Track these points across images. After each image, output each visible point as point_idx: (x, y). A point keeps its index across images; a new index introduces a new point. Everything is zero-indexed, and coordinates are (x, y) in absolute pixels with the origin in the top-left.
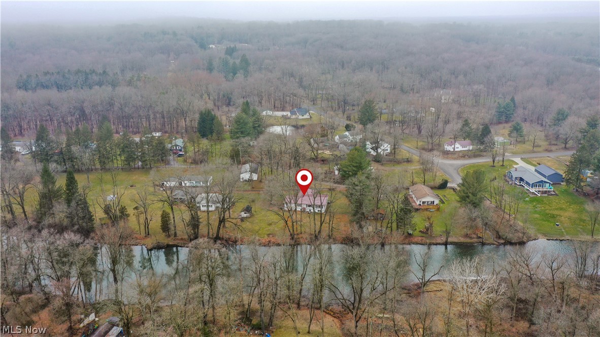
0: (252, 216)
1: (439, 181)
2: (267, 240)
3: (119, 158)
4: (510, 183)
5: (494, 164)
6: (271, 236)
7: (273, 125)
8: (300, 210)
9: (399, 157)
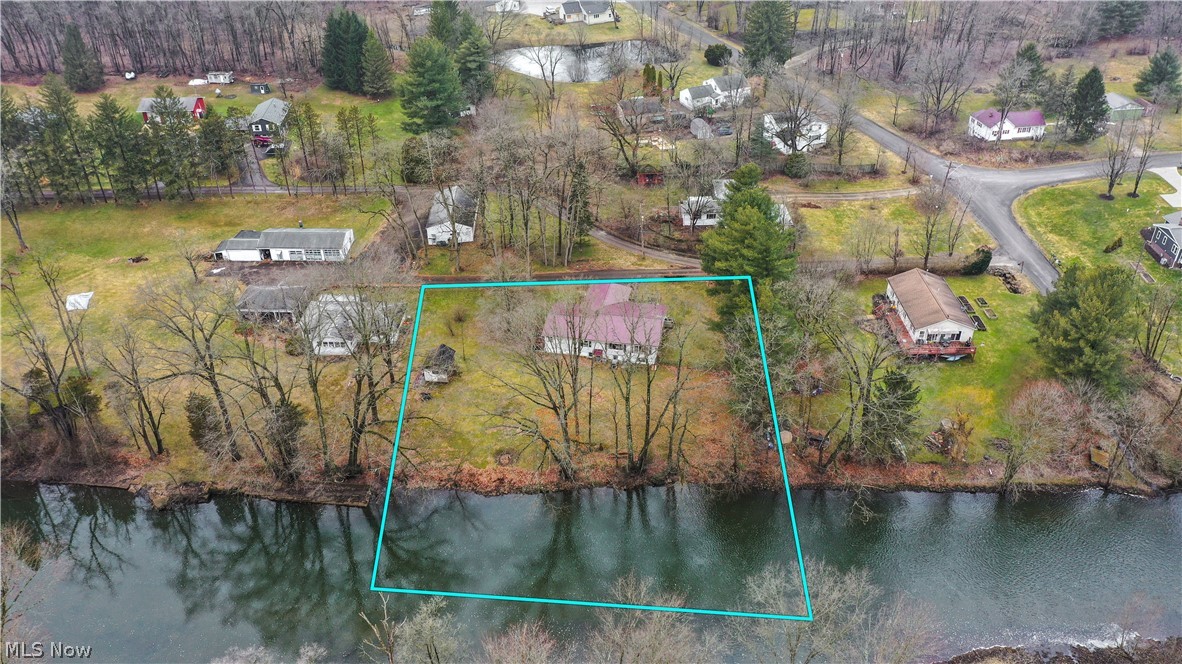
0: (455, 374)
1: (966, 251)
2: (494, 477)
3: (102, 170)
4: (1164, 260)
5: (1110, 190)
6: (505, 459)
7: (516, 45)
8: (587, 355)
9: (851, 160)
